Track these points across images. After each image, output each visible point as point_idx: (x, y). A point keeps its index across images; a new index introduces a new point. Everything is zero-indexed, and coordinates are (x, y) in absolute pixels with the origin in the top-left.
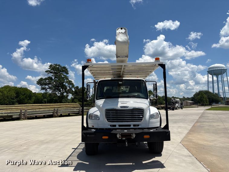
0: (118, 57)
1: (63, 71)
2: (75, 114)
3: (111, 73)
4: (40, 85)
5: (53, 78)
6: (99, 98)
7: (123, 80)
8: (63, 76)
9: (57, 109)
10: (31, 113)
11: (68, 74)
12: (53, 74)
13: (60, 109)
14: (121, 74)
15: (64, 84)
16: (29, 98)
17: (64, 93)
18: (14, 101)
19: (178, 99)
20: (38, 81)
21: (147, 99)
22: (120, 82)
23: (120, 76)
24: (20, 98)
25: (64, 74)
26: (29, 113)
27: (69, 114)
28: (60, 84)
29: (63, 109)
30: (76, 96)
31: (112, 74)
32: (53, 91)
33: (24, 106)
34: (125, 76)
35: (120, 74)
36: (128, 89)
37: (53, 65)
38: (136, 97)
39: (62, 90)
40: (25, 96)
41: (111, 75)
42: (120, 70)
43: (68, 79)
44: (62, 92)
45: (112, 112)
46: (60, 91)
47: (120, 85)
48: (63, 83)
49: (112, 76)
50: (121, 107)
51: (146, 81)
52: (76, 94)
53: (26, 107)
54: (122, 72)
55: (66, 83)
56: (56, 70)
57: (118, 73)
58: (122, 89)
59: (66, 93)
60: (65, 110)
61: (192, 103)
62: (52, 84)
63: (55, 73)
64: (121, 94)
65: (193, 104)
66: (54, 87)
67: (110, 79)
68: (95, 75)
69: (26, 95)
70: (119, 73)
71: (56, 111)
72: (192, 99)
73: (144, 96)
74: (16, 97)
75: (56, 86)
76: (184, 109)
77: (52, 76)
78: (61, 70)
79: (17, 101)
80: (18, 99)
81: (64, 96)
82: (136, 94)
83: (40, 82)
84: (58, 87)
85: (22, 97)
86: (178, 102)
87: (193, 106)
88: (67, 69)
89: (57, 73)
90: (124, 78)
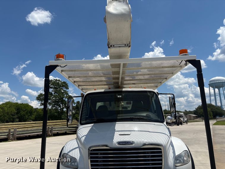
0: (111, 46)
1: (63, 86)
2: (72, 132)
3: (105, 81)
4: (40, 101)
5: (53, 93)
6: (84, 122)
7: (122, 92)
8: (62, 91)
9: (52, 127)
10: (21, 133)
11: (68, 89)
12: (53, 89)
13: (55, 127)
14: (120, 83)
15: (64, 99)
16: (29, 114)
17: (64, 108)
18: (15, 117)
19: (182, 113)
20: (38, 96)
21: (163, 122)
22: (119, 95)
23: (118, 85)
24: (21, 114)
25: (64, 89)
26: (18, 133)
27: (66, 132)
28: (60, 99)
29: (58, 127)
30: (77, 111)
31: (105, 83)
32: (53, 107)
33: (15, 125)
34: (125, 86)
35: (118, 83)
36: (130, 106)
37: (53, 80)
38: (145, 119)
39: (62, 105)
40: (25, 112)
41: (105, 85)
42: (117, 76)
43: (68, 94)
44: (62, 107)
45: (101, 154)
46: (60, 106)
47: (119, 100)
48: (62, 98)
49: (107, 86)
50: (119, 143)
51: (158, 94)
52: (77, 109)
53: (17, 126)
54: (120, 79)
55: (65, 99)
56: (56, 85)
57: (114, 81)
58: (123, 105)
59: (66, 108)
60: (61, 128)
61: (195, 117)
62: (51, 100)
63: (55, 88)
64: (121, 115)
65: (197, 117)
66: (53, 102)
67: (103, 90)
68: (81, 86)
69: (27, 111)
70: (117, 81)
71: (50, 130)
72: (195, 112)
73: (157, 118)
74: (17, 113)
75: (56, 101)
76: (189, 124)
77: (52, 91)
78: (61, 85)
79: (18, 117)
80: (19, 115)
81: (64, 112)
82: (144, 114)
83: (39, 97)
84: (58, 102)
85: (22, 113)
86: (183, 116)
87: (197, 119)
88: (67, 84)
89: (57, 89)
90: (124, 90)
